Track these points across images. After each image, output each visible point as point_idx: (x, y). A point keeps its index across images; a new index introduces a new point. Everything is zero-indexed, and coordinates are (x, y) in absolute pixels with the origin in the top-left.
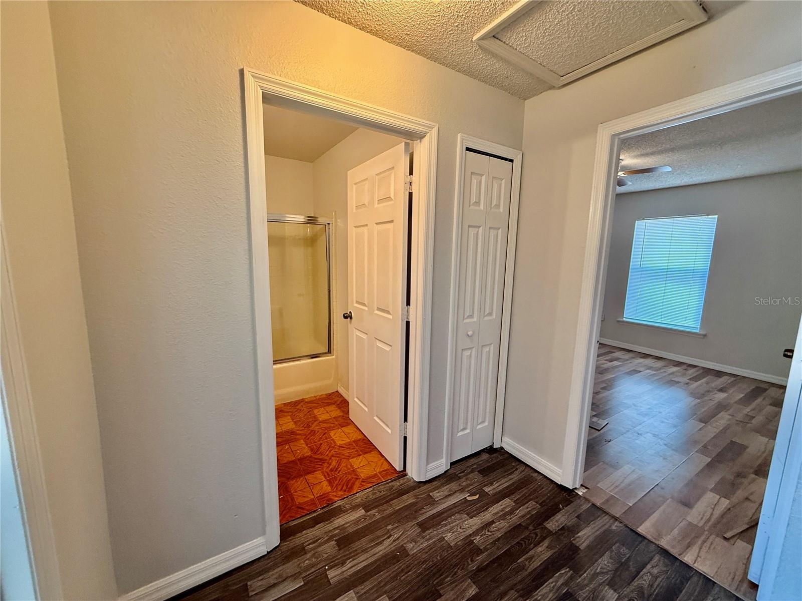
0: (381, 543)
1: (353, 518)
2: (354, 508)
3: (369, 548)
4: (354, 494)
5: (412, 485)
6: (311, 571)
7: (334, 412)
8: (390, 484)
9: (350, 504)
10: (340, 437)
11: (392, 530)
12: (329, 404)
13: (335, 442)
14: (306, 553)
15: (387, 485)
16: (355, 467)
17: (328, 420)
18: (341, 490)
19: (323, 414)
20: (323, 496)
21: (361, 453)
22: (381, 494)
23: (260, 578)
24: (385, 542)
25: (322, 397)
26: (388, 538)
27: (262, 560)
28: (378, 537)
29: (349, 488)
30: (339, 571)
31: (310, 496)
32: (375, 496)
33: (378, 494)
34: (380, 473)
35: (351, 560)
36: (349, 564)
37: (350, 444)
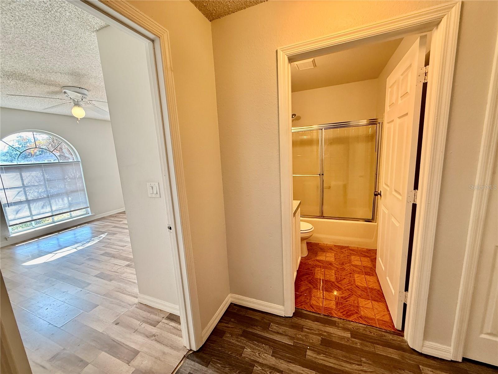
0: (351, 363)
1: (340, 335)
2: (345, 329)
3: (340, 359)
4: (349, 321)
5: (405, 346)
6: (299, 342)
7: (366, 262)
8: (383, 333)
9: (343, 325)
10: (360, 280)
11: (364, 363)
12: (365, 256)
13: (354, 282)
14: (302, 331)
15: (379, 332)
16: (360, 305)
17: (358, 266)
18: (342, 312)
19: (356, 260)
20: (328, 309)
21: (370, 298)
22: (371, 334)
23: (277, 325)
24: (354, 365)
25: (364, 250)
26: (358, 365)
27: (282, 318)
28: (350, 359)
29: (348, 315)
30: (315, 355)
31: (321, 304)
32: (364, 332)
33: (368, 333)
34: (378, 320)
35: (324, 355)
36: (321, 357)
37: (366, 288)
